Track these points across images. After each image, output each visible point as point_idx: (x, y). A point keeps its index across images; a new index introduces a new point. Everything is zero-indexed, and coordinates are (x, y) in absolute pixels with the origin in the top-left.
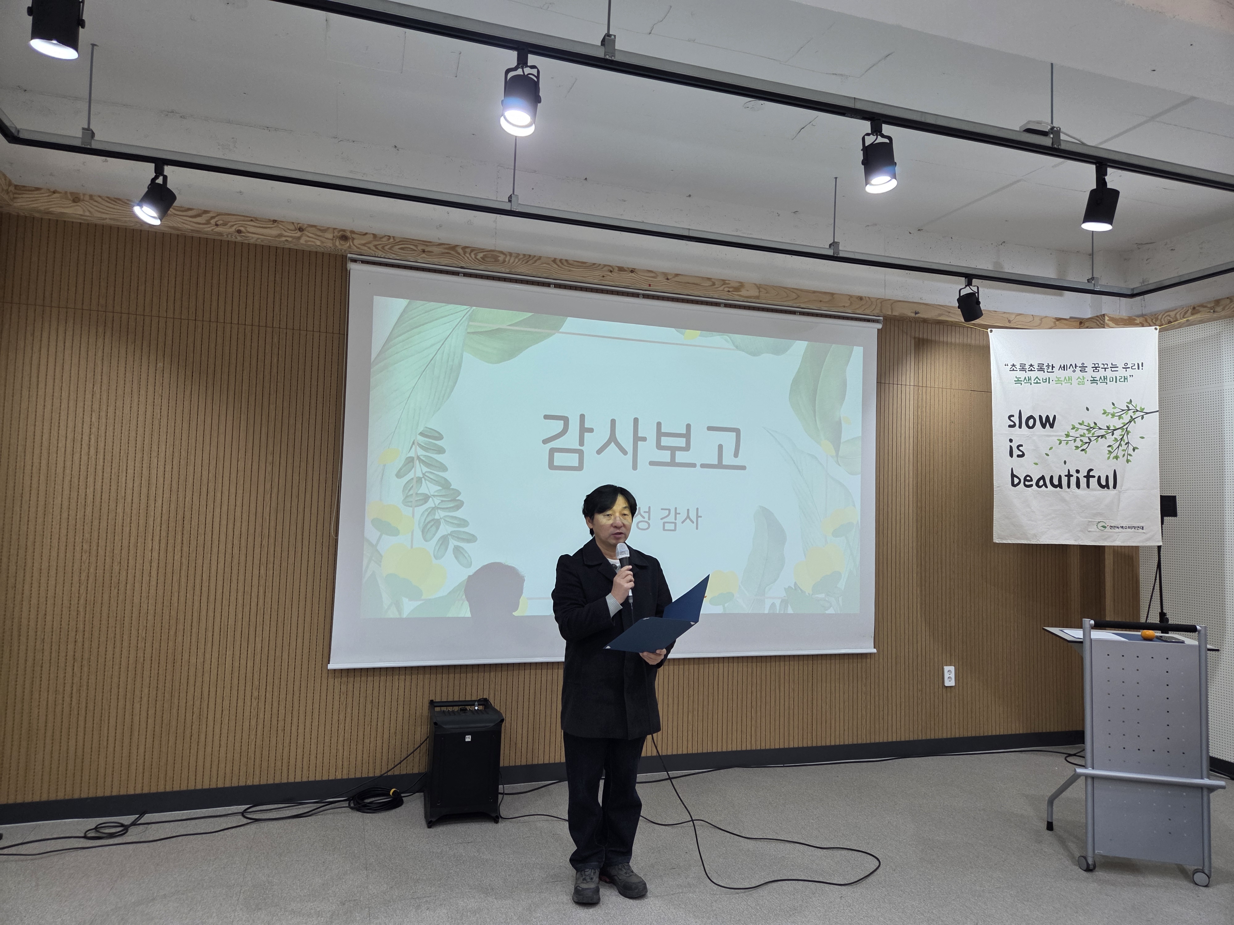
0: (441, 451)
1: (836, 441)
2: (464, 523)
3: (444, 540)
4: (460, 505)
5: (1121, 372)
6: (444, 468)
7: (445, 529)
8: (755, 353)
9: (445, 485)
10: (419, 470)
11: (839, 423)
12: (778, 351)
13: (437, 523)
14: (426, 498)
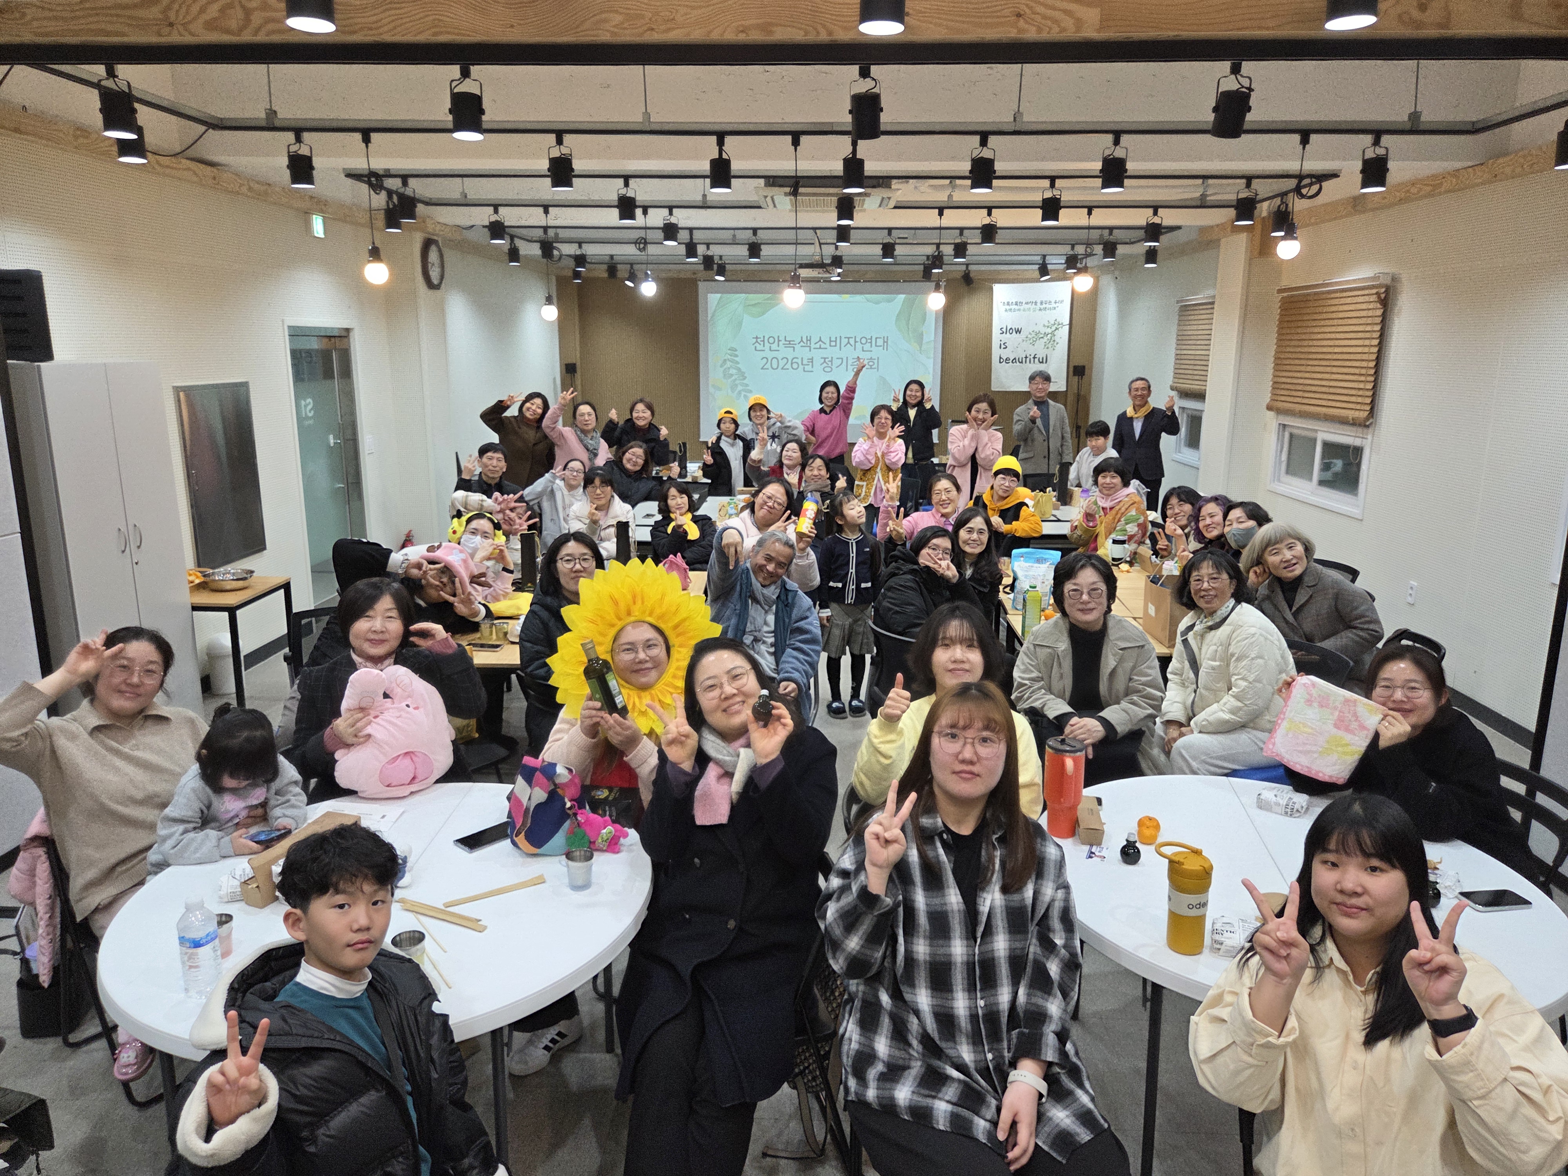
0: (736, 356)
1: (920, 344)
2: (747, 385)
3: (740, 392)
4: (745, 378)
5: (1054, 305)
6: (738, 363)
7: (740, 388)
8: (877, 303)
9: (739, 369)
10: (729, 364)
11: (922, 334)
12: (889, 301)
13: (736, 385)
14: (732, 375)
